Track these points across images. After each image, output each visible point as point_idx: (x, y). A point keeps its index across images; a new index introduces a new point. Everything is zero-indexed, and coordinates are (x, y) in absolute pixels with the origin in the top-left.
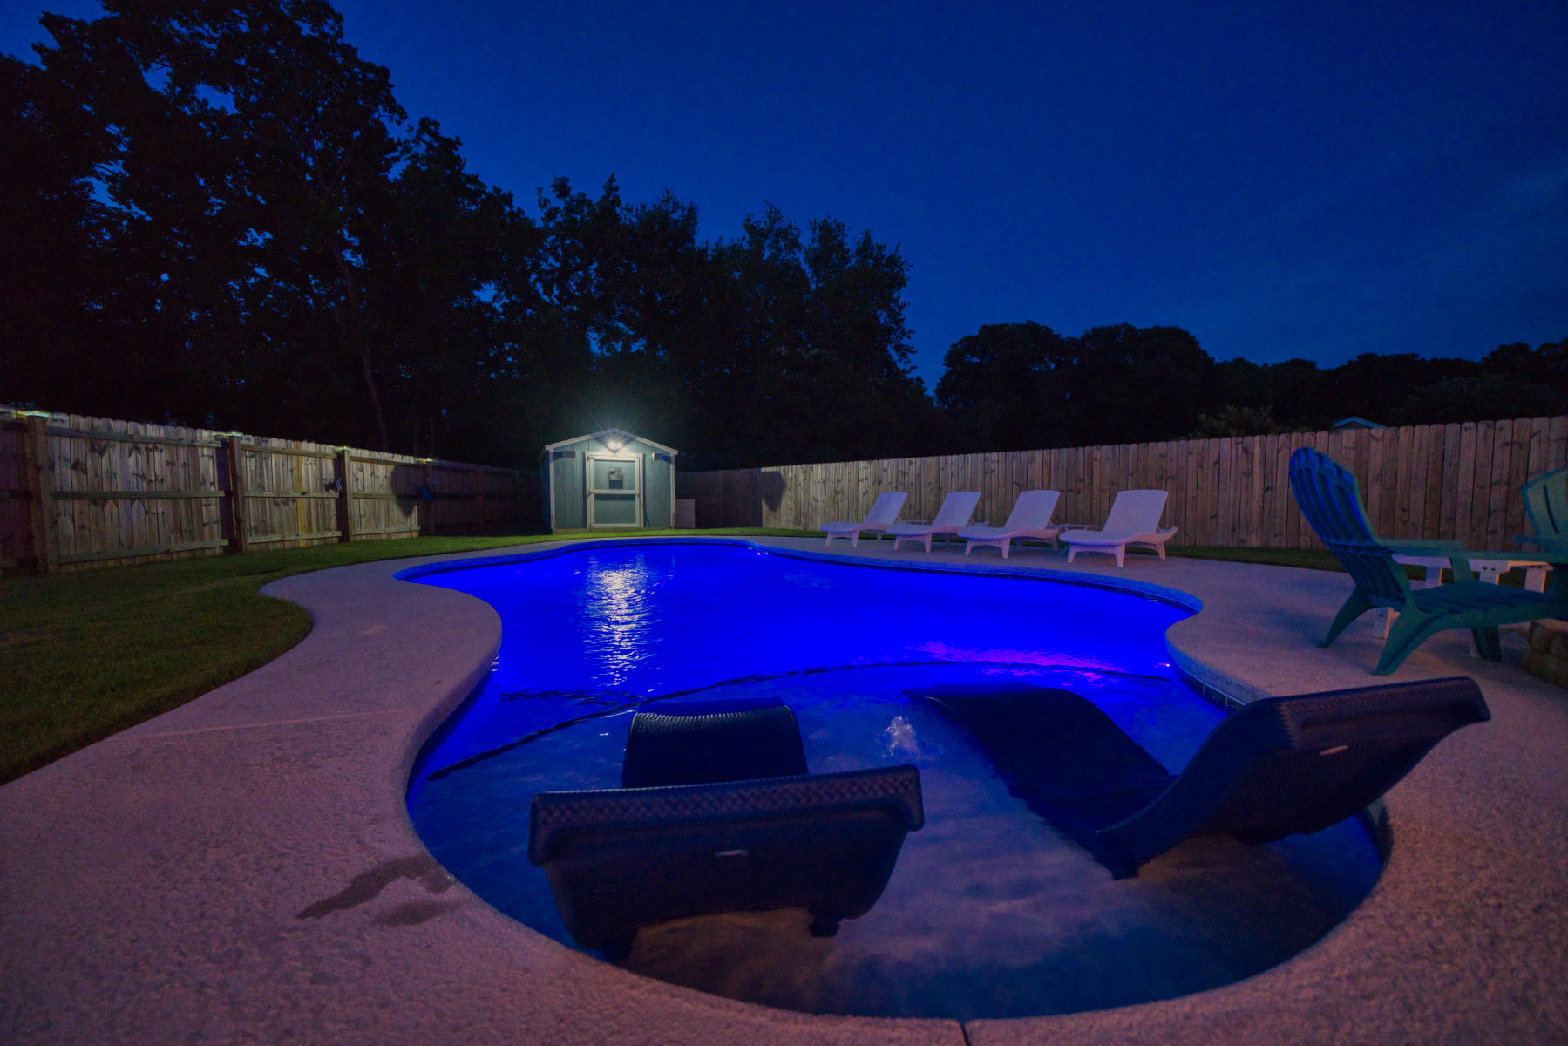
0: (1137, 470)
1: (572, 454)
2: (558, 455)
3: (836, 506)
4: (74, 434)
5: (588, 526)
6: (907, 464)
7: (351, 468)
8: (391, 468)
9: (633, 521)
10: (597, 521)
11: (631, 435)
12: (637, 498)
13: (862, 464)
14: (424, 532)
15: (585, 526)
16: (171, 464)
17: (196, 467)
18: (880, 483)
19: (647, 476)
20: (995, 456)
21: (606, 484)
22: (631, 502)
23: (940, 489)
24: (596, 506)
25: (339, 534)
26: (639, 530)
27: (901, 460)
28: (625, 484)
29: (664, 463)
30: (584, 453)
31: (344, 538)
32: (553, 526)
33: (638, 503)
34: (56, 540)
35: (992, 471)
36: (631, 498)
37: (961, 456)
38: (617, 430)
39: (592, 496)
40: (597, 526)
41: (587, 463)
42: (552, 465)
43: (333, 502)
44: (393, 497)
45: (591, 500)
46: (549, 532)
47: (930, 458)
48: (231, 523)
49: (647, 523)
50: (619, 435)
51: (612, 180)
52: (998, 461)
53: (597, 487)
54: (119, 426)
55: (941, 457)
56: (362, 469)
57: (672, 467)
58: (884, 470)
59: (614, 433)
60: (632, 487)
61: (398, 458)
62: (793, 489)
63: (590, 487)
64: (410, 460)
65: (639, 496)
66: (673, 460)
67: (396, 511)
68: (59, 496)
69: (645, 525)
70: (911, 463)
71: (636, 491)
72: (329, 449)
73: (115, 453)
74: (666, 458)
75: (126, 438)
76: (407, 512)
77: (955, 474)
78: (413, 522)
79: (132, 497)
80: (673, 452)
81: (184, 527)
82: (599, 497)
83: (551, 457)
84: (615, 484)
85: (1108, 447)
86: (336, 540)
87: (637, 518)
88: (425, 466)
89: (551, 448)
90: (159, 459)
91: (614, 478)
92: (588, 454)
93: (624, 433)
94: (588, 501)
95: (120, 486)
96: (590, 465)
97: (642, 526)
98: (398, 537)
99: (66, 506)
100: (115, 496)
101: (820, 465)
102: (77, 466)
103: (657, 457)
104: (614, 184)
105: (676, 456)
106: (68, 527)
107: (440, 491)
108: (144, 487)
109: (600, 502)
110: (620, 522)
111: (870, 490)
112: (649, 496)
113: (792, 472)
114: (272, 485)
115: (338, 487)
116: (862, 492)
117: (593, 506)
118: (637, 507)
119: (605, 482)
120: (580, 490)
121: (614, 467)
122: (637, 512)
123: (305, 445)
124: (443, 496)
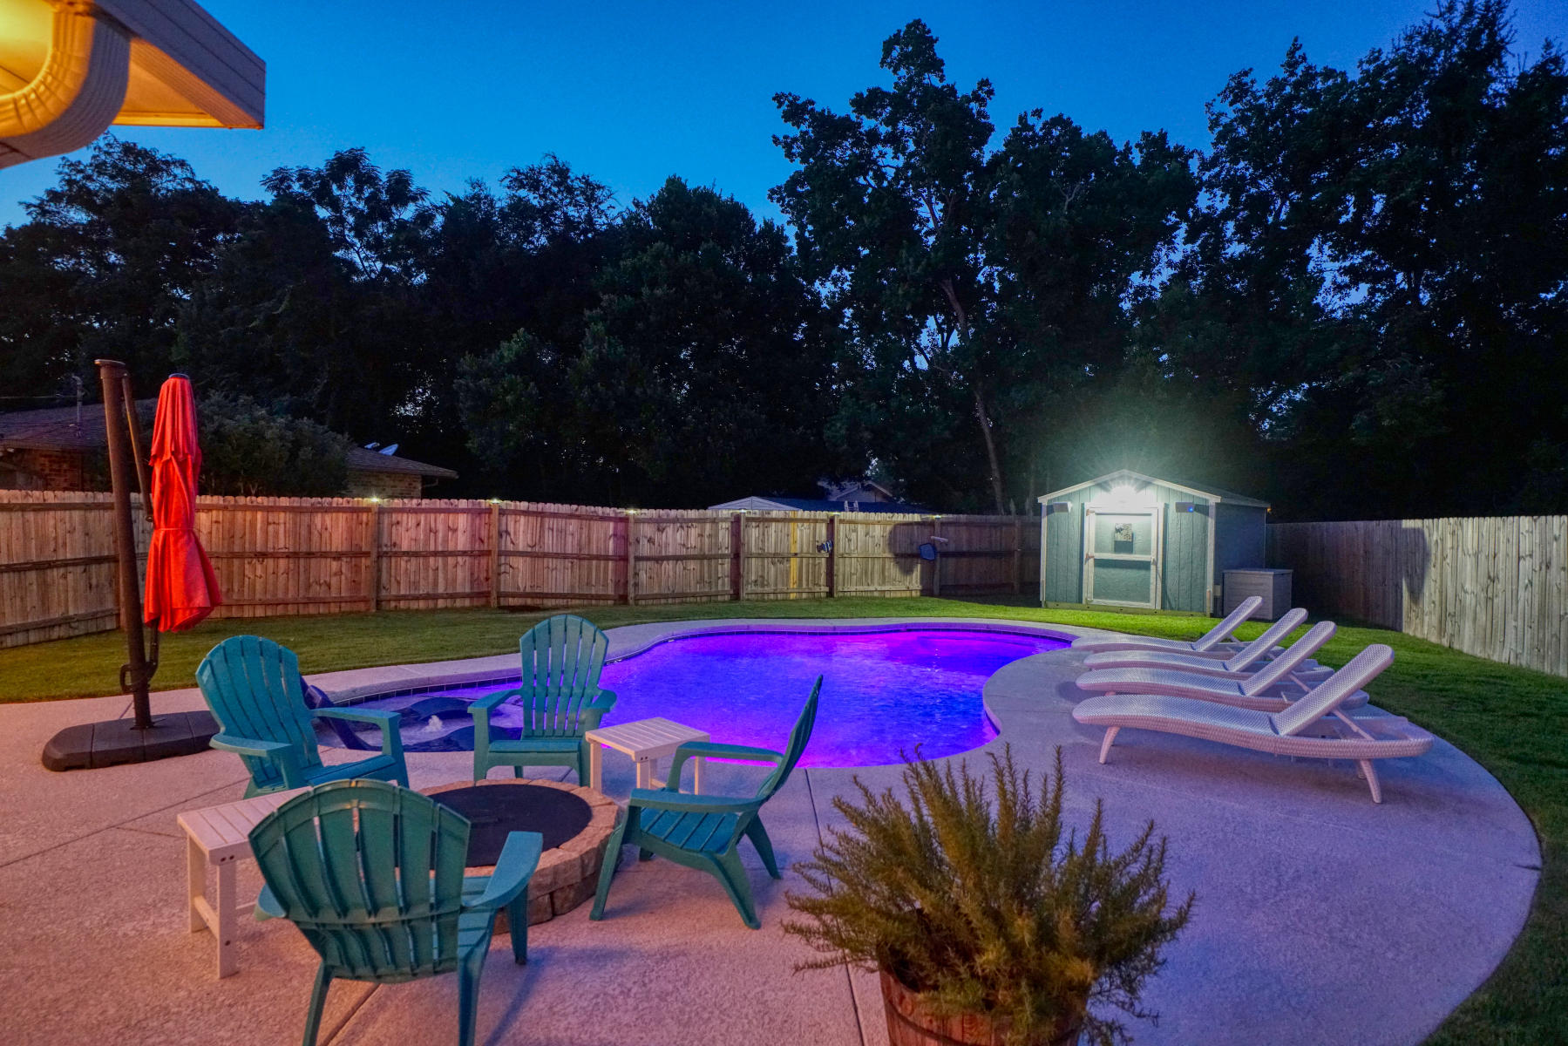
1: (1064, 508)
2: (1050, 509)
4: (649, 521)
5: (1084, 602)
7: (841, 530)
8: (889, 528)
9: (1146, 599)
10: (1096, 595)
11: (1145, 478)
12: (1153, 567)
13: (1525, 522)
14: (927, 592)
15: (1080, 601)
16: (701, 535)
17: (717, 535)
19: (1169, 535)
21: (1111, 546)
22: (1143, 572)
24: (1095, 575)
25: (827, 589)
26: (1155, 615)
28: (1138, 543)
29: (1198, 516)
30: (1083, 504)
31: (830, 594)
32: (1043, 597)
33: (1154, 575)
34: (636, 585)
36: (1145, 566)
38: (1125, 472)
39: (1091, 561)
40: (1096, 601)
41: (1086, 518)
42: (1044, 521)
43: (823, 560)
44: (887, 555)
45: (1089, 567)
46: (1037, 604)
48: (736, 579)
49: (1166, 604)
50: (1130, 478)
51: (1296, 47)
53: (1098, 549)
54: (673, 513)
56: (855, 531)
57: (1211, 523)
59: (1121, 477)
60: (1147, 551)
61: (899, 517)
62: (1438, 566)
63: (1090, 549)
64: (916, 517)
65: (1156, 564)
66: (1212, 511)
67: (893, 570)
68: (638, 559)
69: (1163, 607)
71: (1150, 557)
72: (823, 515)
73: (670, 530)
74: (1202, 509)
75: (675, 521)
76: (907, 571)
78: (915, 581)
79: (677, 558)
80: (1213, 500)
81: (706, 579)
82: (1100, 563)
83: (1044, 511)
84: (1125, 546)
86: (823, 595)
87: (1152, 595)
88: (932, 524)
89: (1044, 500)
90: (694, 532)
91: (1120, 537)
92: (1088, 506)
93: (1135, 475)
94: (1085, 567)
95: (671, 552)
96: (1090, 522)
97: (1159, 607)
98: (893, 595)
99: (643, 565)
100: (668, 558)
101: (1471, 519)
102: (650, 541)
103: (1181, 508)
104: (1298, 54)
105: (1217, 505)
106: (643, 576)
107: (952, 548)
108: (684, 552)
109: (1104, 572)
110: (1126, 598)
111: (1536, 582)
112: (1171, 564)
113: (1438, 531)
114: (770, 548)
115: (829, 549)
116: (1524, 581)
117: (1092, 575)
118: (1152, 580)
119: (1110, 544)
120: (1076, 554)
121: (1120, 521)
122: (1152, 587)
123: (801, 514)
124: (959, 554)
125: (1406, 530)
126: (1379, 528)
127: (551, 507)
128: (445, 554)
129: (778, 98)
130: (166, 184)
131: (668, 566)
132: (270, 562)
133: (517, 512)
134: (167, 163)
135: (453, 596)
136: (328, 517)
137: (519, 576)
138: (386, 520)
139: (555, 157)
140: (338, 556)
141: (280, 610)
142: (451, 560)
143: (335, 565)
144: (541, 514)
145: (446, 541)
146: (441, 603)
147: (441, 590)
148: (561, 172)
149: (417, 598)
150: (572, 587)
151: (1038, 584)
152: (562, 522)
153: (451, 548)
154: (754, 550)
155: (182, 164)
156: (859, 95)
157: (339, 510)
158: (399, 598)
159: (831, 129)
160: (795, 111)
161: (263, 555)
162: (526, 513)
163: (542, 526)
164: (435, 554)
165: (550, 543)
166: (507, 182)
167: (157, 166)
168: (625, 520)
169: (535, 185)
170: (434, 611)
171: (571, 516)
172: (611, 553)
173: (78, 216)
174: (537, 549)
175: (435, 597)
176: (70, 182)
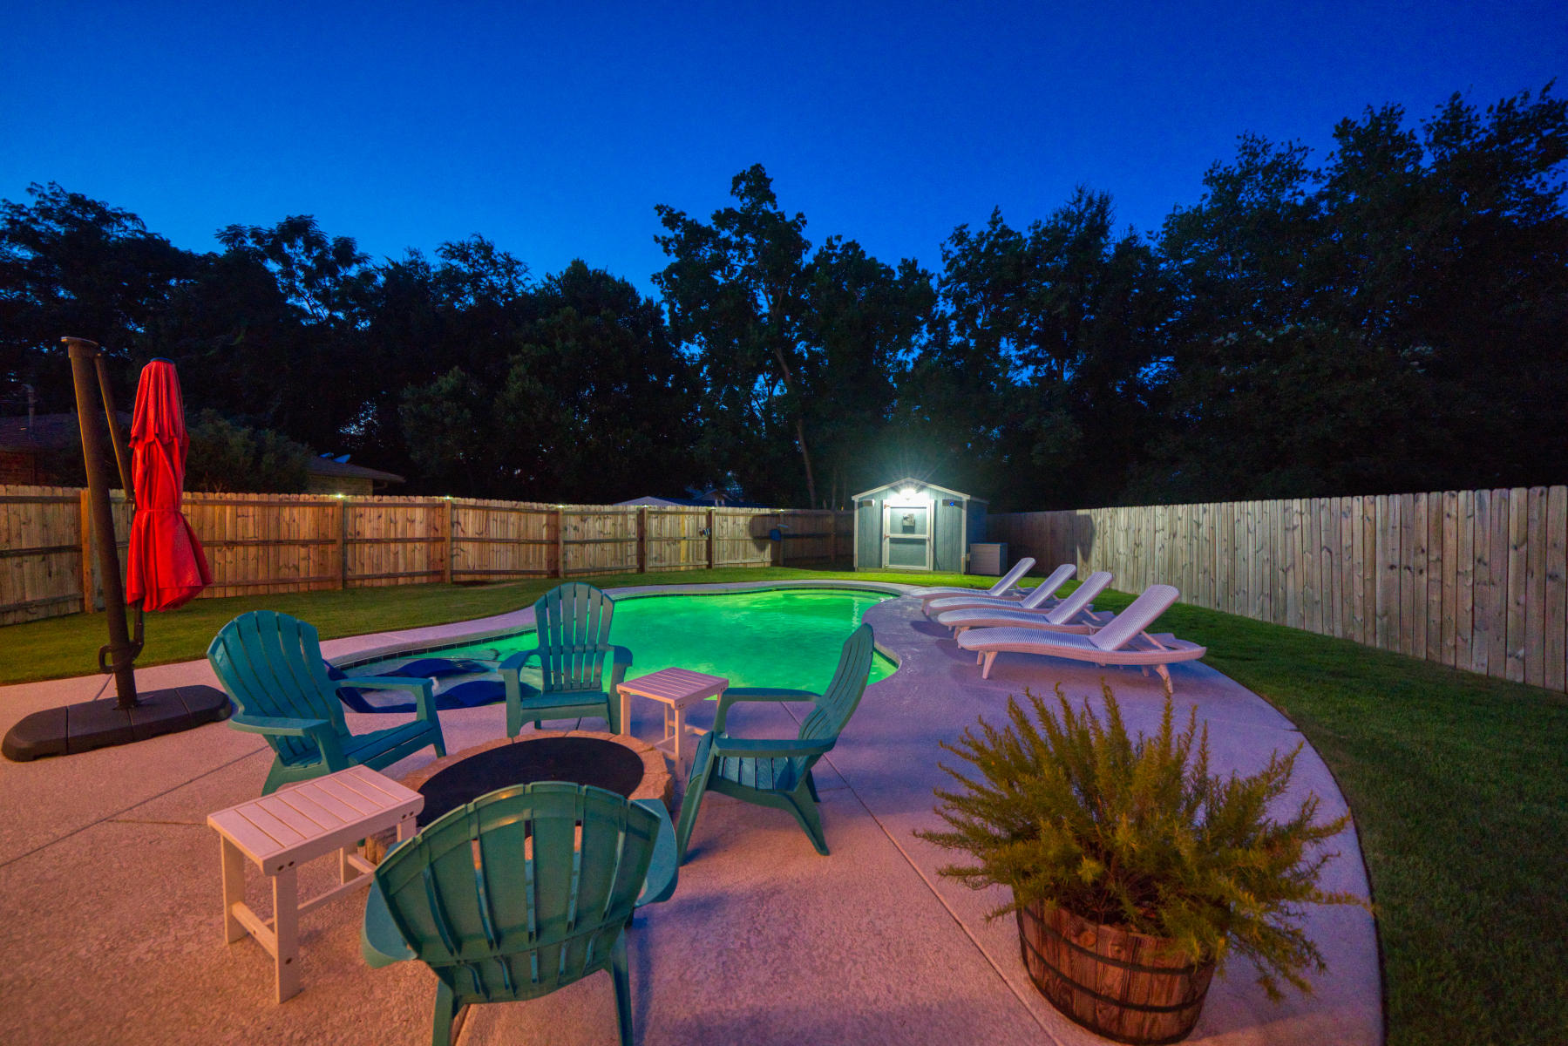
1: (870, 503)
2: (861, 505)
3: (1136, 561)
4: (574, 514)
5: (883, 566)
6: (1201, 512)
7: (717, 520)
8: (749, 518)
9: (924, 565)
10: (891, 562)
11: (922, 483)
12: (928, 542)
13: (1159, 509)
14: (775, 563)
15: (881, 567)
16: (614, 524)
17: (626, 524)
18: (1175, 536)
19: (938, 525)
20: (1296, 504)
21: (900, 529)
22: (921, 546)
23: (1235, 549)
24: (891, 550)
25: (707, 563)
26: (929, 573)
27: (1195, 506)
28: (918, 527)
29: (956, 508)
30: (882, 502)
31: (709, 566)
32: (856, 564)
33: (928, 548)
34: (565, 563)
35: (1295, 528)
36: (922, 542)
37: (1258, 503)
38: (909, 479)
39: (888, 540)
40: (891, 566)
41: (884, 510)
42: (856, 513)
43: (704, 542)
44: (749, 538)
45: (886, 543)
46: (851, 569)
47: (1224, 504)
48: (641, 556)
49: (937, 567)
50: (912, 483)
51: (997, 212)
52: (1301, 514)
53: (893, 530)
54: (593, 508)
55: (1236, 504)
56: (726, 520)
57: (964, 512)
58: (1180, 519)
59: (907, 483)
60: (925, 533)
61: (756, 511)
62: (1101, 539)
63: (887, 531)
64: (767, 511)
65: (929, 540)
66: (965, 505)
67: (752, 548)
68: (566, 543)
69: (934, 569)
70: (1205, 511)
71: (926, 536)
72: (703, 509)
73: (590, 520)
74: (958, 504)
75: (595, 513)
76: (762, 548)
77: (1252, 529)
78: (767, 556)
79: (596, 542)
80: (965, 498)
81: (619, 557)
82: (893, 541)
83: (856, 506)
84: (909, 529)
85: (1470, 492)
86: (704, 567)
87: (927, 561)
88: (778, 515)
89: (856, 498)
90: (609, 522)
91: (906, 523)
92: (885, 502)
93: (916, 481)
94: (884, 544)
95: (592, 537)
96: (887, 513)
97: (932, 568)
98: (752, 566)
99: (571, 547)
100: (589, 542)
101: (1124, 508)
102: (576, 528)
103: (946, 503)
104: (998, 217)
105: (968, 501)
106: (570, 556)
107: (791, 533)
108: (602, 537)
109: (894, 546)
110: (911, 564)
111: (1166, 545)
112: (939, 540)
113: (1101, 516)
114: (666, 533)
115: (708, 533)
116: (1158, 545)
117: (888, 548)
118: (927, 551)
119: (900, 528)
120: (878, 534)
121: (907, 512)
122: (928, 556)
123: (687, 508)
124: (795, 536)
125: (1080, 517)
126: (1061, 515)
127: (494, 503)
128: (404, 541)
129: (660, 209)
130: (117, 233)
131: (589, 548)
132: (240, 549)
133: (466, 507)
134: (117, 215)
135: (412, 575)
136: (295, 511)
137: (469, 557)
138: (350, 512)
139: (480, 237)
140: (305, 544)
141: (251, 590)
142: (410, 546)
143: (303, 551)
144: (487, 508)
145: (404, 530)
146: (401, 581)
147: (401, 569)
148: (486, 249)
149: (381, 577)
150: (514, 565)
151: (852, 556)
152: (504, 514)
153: (409, 535)
154: (654, 535)
155: (133, 217)
156: (718, 212)
157: (306, 504)
158: (363, 578)
159: (696, 234)
160: (672, 219)
161: (232, 544)
162: (474, 507)
163: (487, 519)
164: (396, 540)
165: (495, 531)
166: (441, 252)
167: (106, 217)
168: (556, 513)
169: (465, 257)
170: (396, 587)
171: (512, 510)
172: (544, 538)
173: (22, 253)
174: (484, 536)
175: (395, 576)
176: (12, 222)
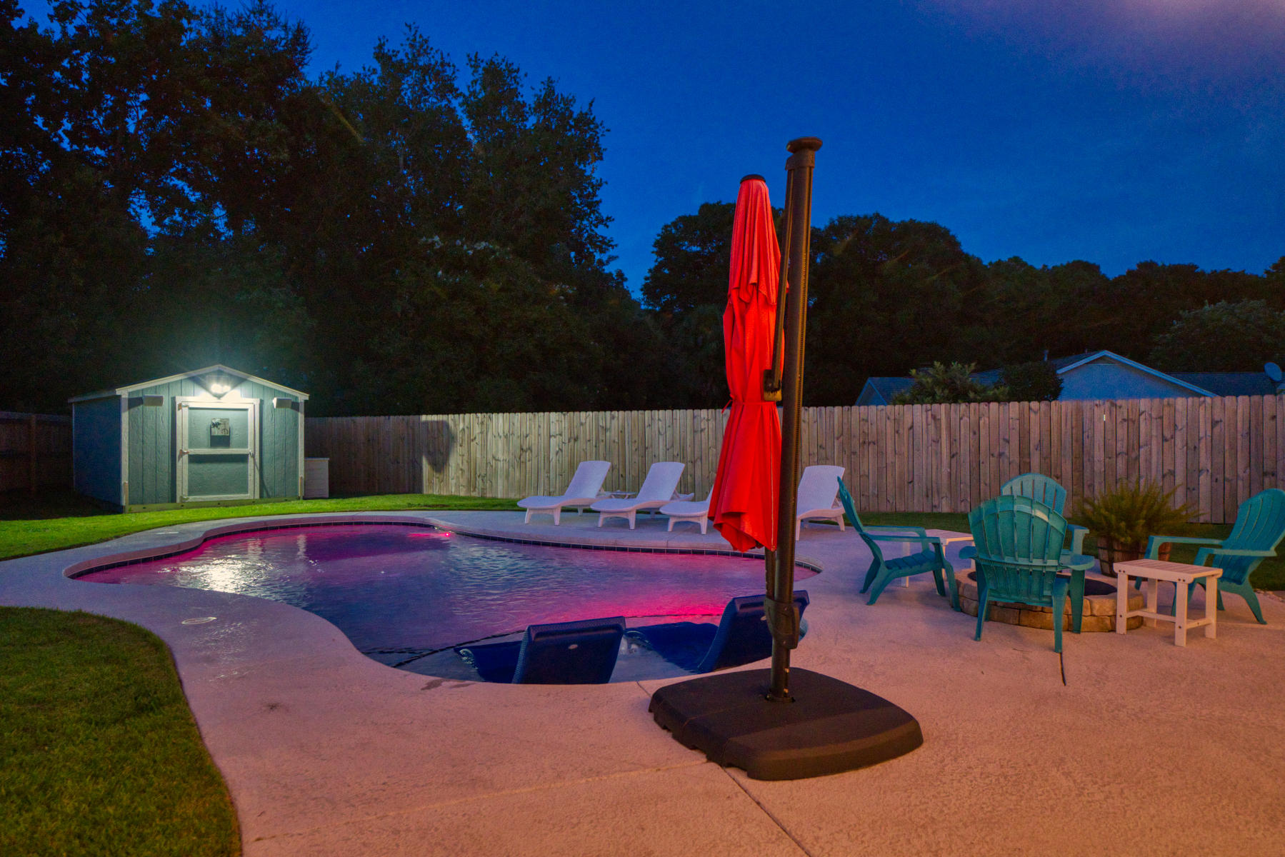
0: (842, 434)
1: (158, 401)
2: (135, 402)
3: (523, 466)
5: (178, 500)
6: (608, 418)
9: (247, 492)
10: (191, 492)
11: (242, 374)
12: (250, 459)
13: (554, 416)
15: (173, 499)
18: (576, 440)
19: (265, 431)
20: (704, 413)
21: (206, 440)
22: (241, 465)
23: (646, 448)
24: (190, 471)
26: (254, 502)
27: (602, 413)
28: (235, 438)
29: (290, 411)
30: (173, 399)
32: (124, 501)
33: (251, 468)
35: (702, 430)
36: (243, 459)
37: (669, 412)
38: (219, 366)
39: (186, 458)
40: (192, 498)
41: (179, 413)
42: (125, 416)
45: (183, 466)
46: (116, 509)
47: (635, 413)
49: (266, 494)
50: (226, 374)
52: (708, 420)
53: (191, 444)
55: (647, 412)
57: (301, 417)
58: (582, 424)
59: (220, 373)
60: (245, 445)
62: (465, 445)
63: (183, 444)
65: (253, 456)
66: (302, 408)
69: (261, 496)
70: (613, 418)
71: (249, 450)
74: (295, 406)
77: (662, 431)
80: (302, 397)
82: (195, 459)
83: (124, 404)
84: (217, 441)
85: (815, 408)
87: (250, 486)
89: (124, 392)
91: (216, 432)
92: (179, 400)
93: (228, 370)
94: (179, 464)
96: (183, 417)
97: (257, 497)
101: (501, 415)
103: (276, 403)
105: (306, 402)
109: (196, 466)
110: (225, 491)
111: (565, 448)
112: (266, 456)
113: (461, 423)
116: (554, 448)
117: (186, 472)
118: (250, 471)
119: (205, 438)
120: (166, 450)
121: (218, 417)
122: (250, 478)
125: (426, 423)
126: (392, 424)
